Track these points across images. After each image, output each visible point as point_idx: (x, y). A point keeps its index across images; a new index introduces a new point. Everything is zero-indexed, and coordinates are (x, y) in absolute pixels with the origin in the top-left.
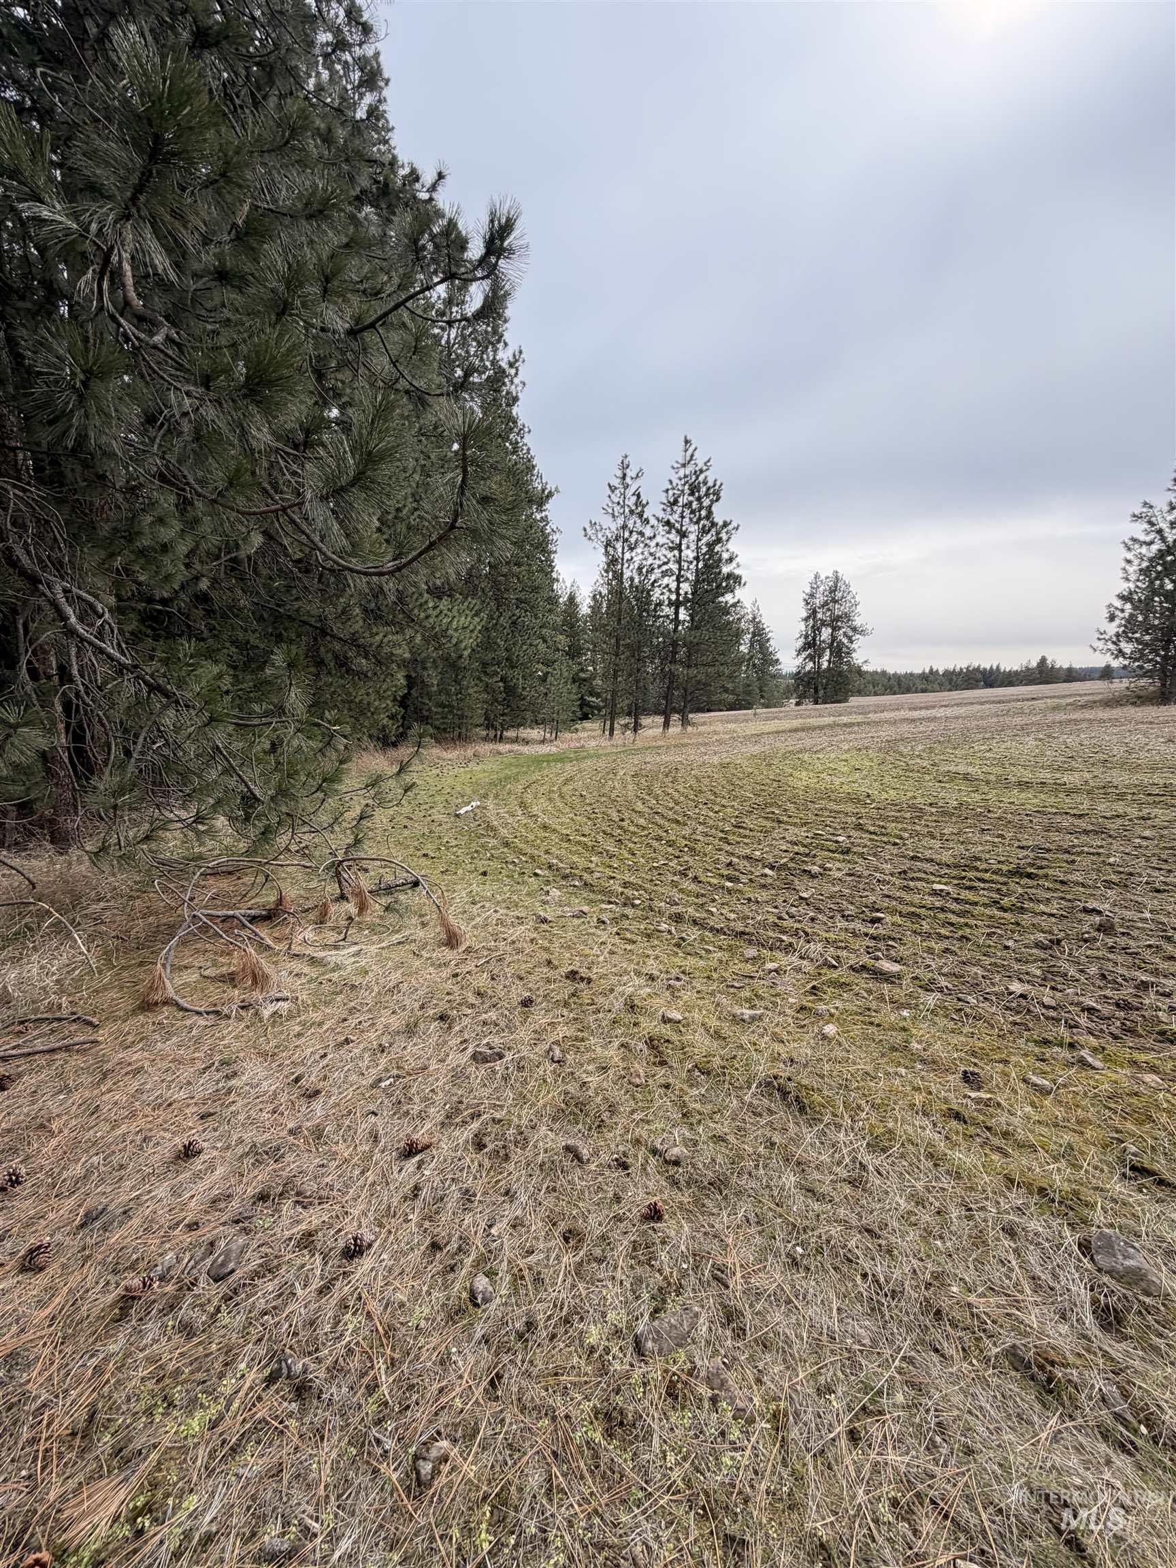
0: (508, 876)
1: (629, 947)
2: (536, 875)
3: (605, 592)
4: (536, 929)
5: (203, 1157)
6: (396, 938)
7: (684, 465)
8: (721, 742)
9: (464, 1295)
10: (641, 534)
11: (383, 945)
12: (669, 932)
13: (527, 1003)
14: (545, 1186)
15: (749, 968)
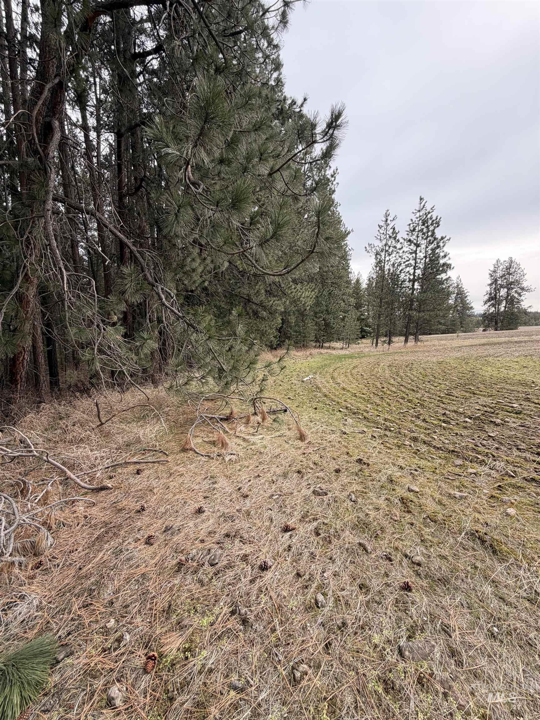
0: (327, 411)
1: (388, 451)
2: (340, 411)
3: (375, 277)
4: (341, 437)
5: (205, 514)
6: (278, 434)
7: (419, 211)
8: (437, 350)
9: (313, 601)
10: (395, 247)
11: (273, 436)
12: (410, 446)
13: (337, 471)
14: (349, 560)
15: (457, 470)
